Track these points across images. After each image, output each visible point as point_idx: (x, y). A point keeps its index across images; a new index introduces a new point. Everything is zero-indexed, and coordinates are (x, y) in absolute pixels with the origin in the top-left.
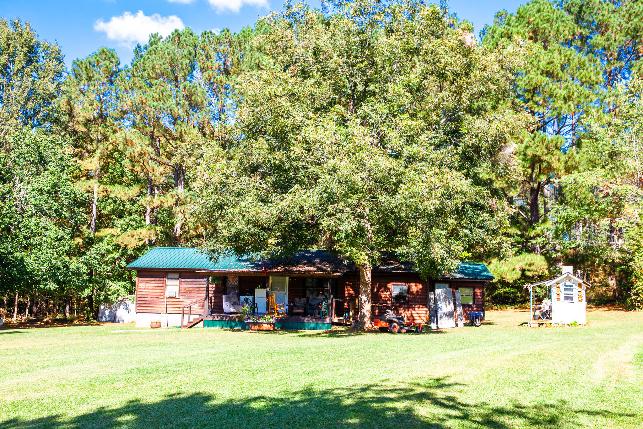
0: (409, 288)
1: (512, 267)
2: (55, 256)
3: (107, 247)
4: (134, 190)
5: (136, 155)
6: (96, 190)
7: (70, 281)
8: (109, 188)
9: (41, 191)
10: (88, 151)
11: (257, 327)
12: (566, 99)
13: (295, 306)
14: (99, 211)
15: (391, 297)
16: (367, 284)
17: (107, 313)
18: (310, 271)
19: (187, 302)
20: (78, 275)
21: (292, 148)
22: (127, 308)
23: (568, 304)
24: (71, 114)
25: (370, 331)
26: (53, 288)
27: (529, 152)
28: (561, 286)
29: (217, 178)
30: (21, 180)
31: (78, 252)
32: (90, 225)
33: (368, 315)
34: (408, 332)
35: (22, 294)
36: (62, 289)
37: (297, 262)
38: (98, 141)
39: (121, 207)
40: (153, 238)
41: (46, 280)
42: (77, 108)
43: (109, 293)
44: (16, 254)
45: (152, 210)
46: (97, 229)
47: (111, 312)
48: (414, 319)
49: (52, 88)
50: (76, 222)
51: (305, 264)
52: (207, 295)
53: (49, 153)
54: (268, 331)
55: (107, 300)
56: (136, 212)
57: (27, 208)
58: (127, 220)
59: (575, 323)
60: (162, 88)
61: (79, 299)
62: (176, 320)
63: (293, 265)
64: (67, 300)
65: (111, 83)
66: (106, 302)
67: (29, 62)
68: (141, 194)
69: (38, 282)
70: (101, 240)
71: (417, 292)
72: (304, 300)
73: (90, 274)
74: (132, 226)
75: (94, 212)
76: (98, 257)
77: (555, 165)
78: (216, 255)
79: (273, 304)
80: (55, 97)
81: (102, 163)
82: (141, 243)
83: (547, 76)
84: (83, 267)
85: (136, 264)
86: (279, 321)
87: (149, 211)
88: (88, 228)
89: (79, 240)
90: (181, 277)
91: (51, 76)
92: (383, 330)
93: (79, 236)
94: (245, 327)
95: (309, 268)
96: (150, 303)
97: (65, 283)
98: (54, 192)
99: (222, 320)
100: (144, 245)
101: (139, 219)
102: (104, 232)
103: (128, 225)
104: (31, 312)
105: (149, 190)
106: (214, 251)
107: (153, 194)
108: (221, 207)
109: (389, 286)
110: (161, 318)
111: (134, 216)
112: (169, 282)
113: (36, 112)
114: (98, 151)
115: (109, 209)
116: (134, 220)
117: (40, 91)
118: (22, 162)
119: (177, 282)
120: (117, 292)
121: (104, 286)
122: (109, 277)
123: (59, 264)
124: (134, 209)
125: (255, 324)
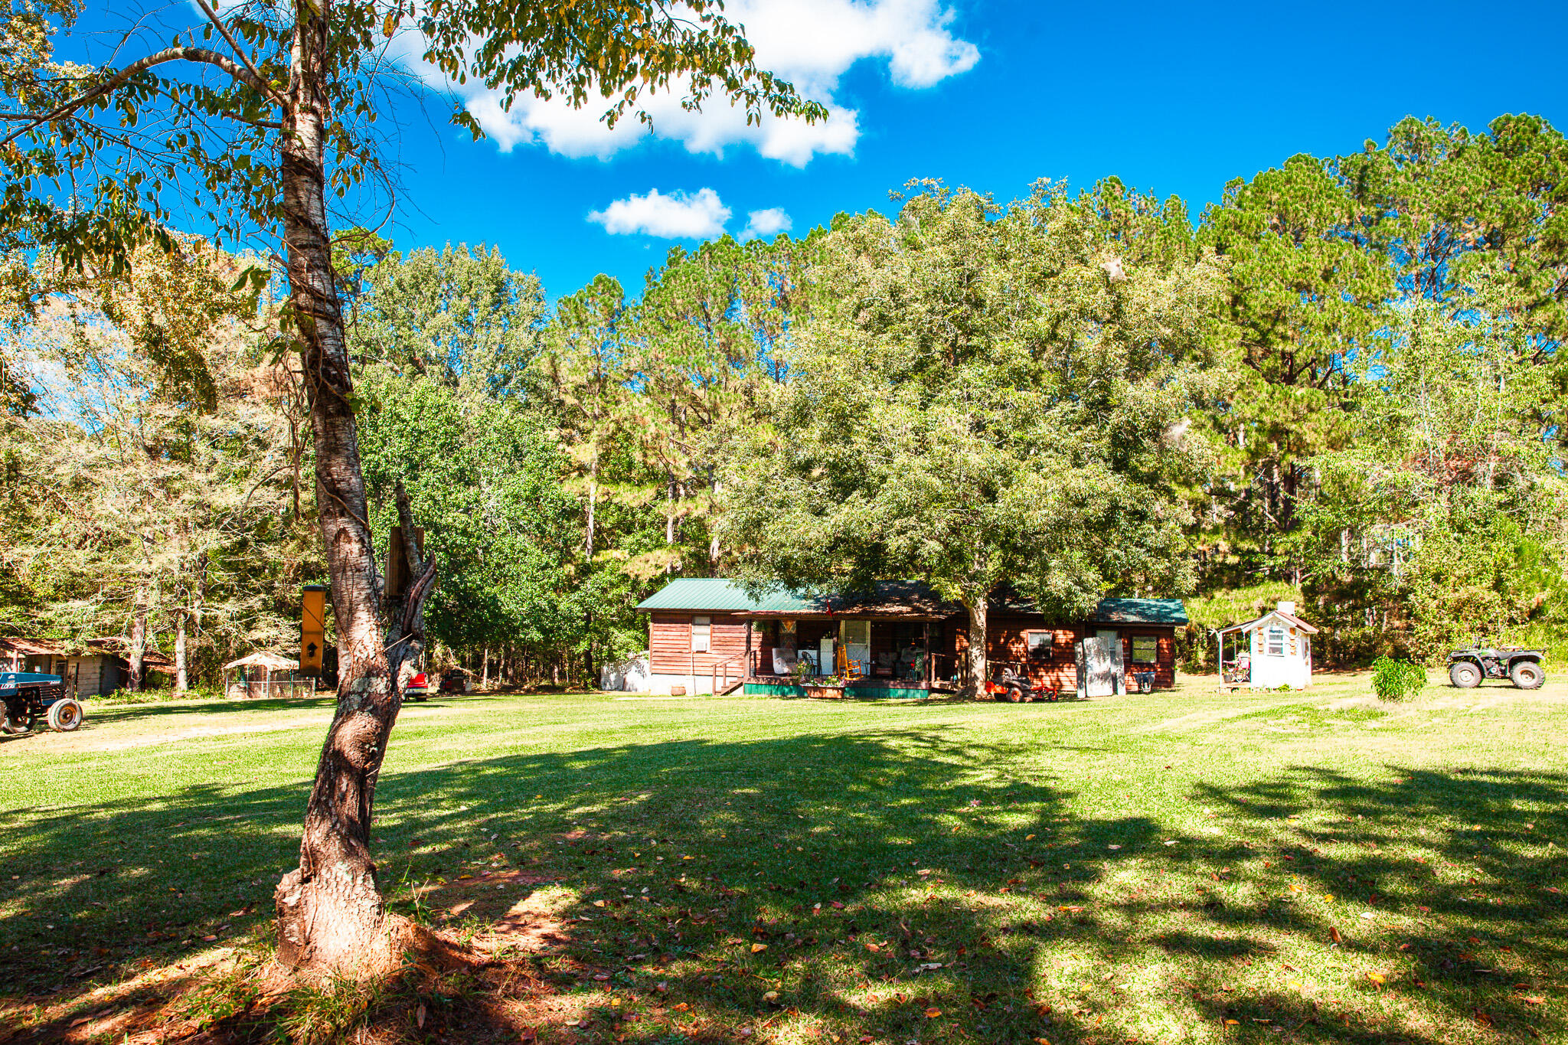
0: (1054, 637)
1: (1245, 605)
2: (539, 591)
3: (608, 578)
4: (648, 492)
5: (649, 438)
6: (592, 492)
7: (559, 628)
8: (612, 489)
9: (517, 498)
10: (582, 432)
11: (818, 694)
12: (1328, 330)
13: (878, 664)
14: (597, 522)
15: (1026, 651)
16: (980, 631)
17: (613, 677)
18: (901, 612)
19: (720, 659)
20: (570, 619)
21: (853, 438)
22: (640, 670)
23: (1275, 659)
24: (555, 378)
25: (982, 700)
26: (536, 639)
27: (1266, 418)
28: (1265, 631)
29: (752, 482)
30: (490, 482)
31: (569, 586)
32: (585, 545)
33: (981, 676)
34: (1035, 700)
35: (495, 649)
36: (548, 641)
37: (884, 599)
38: (596, 417)
39: (630, 518)
40: (679, 564)
41: (527, 626)
42: (564, 371)
43: (615, 647)
44: (487, 589)
45: (676, 522)
46: (596, 550)
47: (618, 676)
48: (1061, 686)
49: (528, 341)
50: (565, 542)
51: (894, 602)
52: (749, 648)
53: (525, 439)
54: (834, 699)
55: (611, 657)
56: (652, 523)
57: (497, 522)
58: (638, 537)
59: (1286, 688)
60: (686, 334)
61: (573, 657)
62: (705, 685)
63: (877, 604)
64: (556, 659)
65: (612, 328)
66: (610, 661)
67: (497, 303)
68: (660, 496)
69: (516, 631)
70: (601, 567)
71: (1067, 643)
72: (892, 656)
73: (588, 619)
74: (646, 545)
75: (591, 524)
76: (598, 593)
77: (1309, 437)
78: (757, 591)
79: (843, 661)
80: (533, 354)
81: (601, 451)
82: (659, 572)
83: (1298, 291)
84: (577, 608)
85: (650, 603)
86: (852, 686)
87: (670, 522)
88: (582, 549)
89: (570, 569)
90: (713, 622)
91: (527, 323)
92: (1000, 698)
93: (569, 562)
94: (802, 693)
95: (901, 608)
96: (670, 660)
97: (552, 631)
98: (534, 499)
99: (769, 684)
100: (665, 574)
101: (655, 534)
102: (604, 555)
103: (640, 544)
104: (505, 676)
105: (670, 490)
106: (754, 585)
107: (676, 497)
108: (758, 524)
109: (1023, 634)
110: (687, 682)
111: (649, 530)
112: (696, 629)
113: (507, 379)
114: (595, 433)
115: (611, 520)
116: (649, 536)
117: (513, 348)
118: (490, 456)
119: (707, 630)
120: (625, 646)
121: (607, 637)
122: (614, 624)
123: (544, 604)
124: (649, 519)
125: (816, 689)
